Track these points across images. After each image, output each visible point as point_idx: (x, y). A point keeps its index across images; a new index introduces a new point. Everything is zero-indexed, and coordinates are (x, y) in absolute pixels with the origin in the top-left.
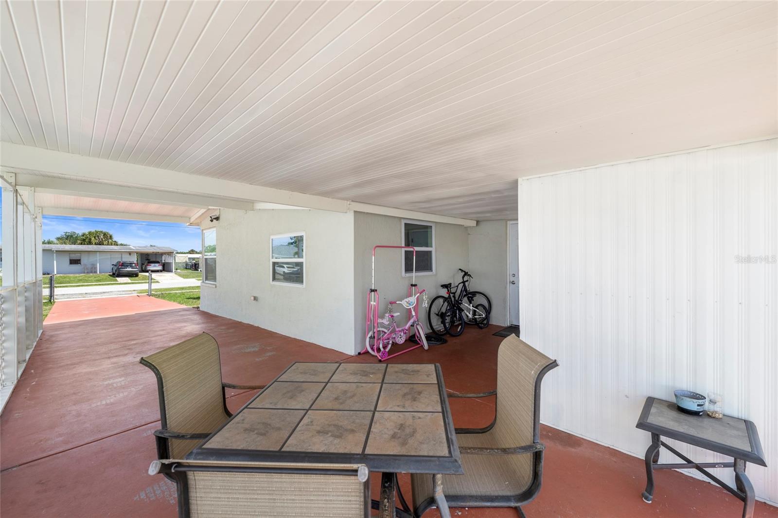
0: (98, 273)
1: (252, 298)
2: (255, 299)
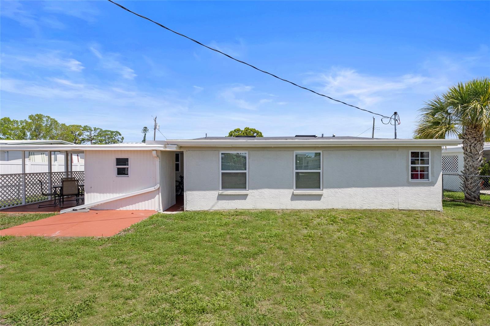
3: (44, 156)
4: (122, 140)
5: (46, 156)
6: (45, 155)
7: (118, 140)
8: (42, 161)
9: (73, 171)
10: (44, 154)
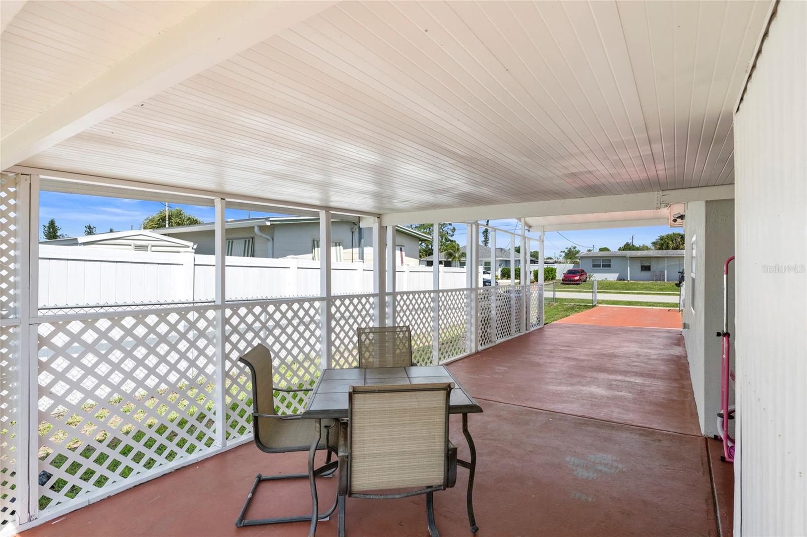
0: (666, 281)
3: (340, 249)
4: (453, 232)
5: (344, 249)
6: (341, 247)
7: (448, 233)
8: (337, 261)
9: (397, 290)
10: (339, 246)
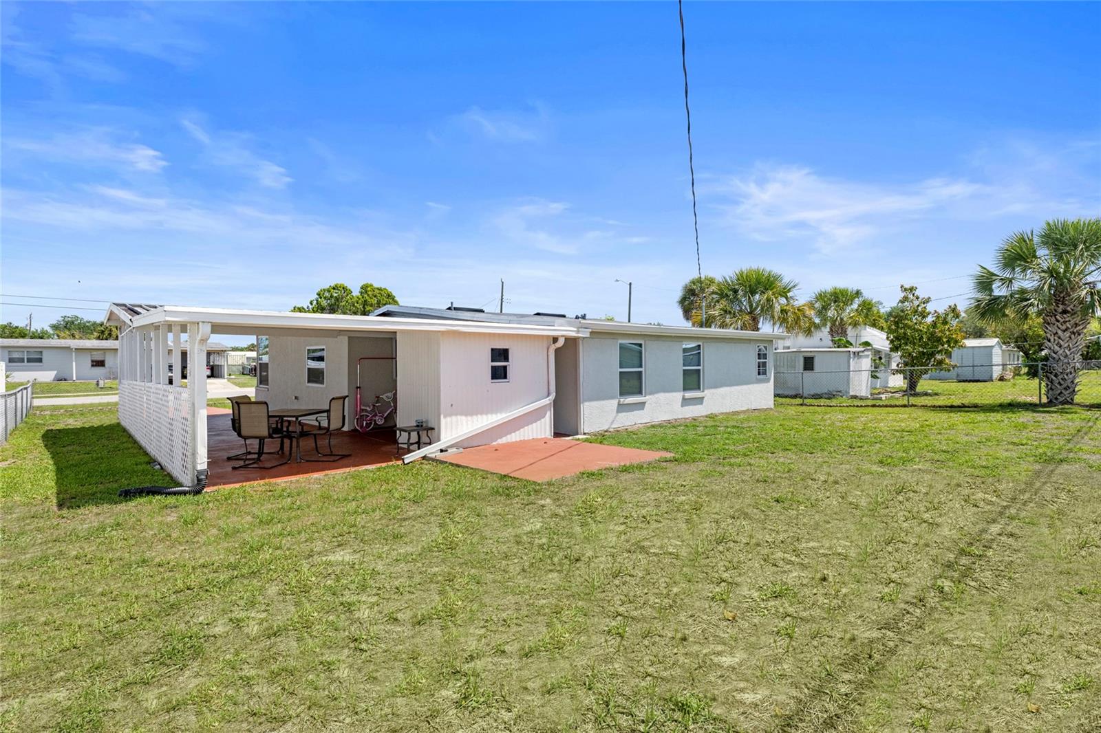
1: (294, 398)
2: (296, 398)
